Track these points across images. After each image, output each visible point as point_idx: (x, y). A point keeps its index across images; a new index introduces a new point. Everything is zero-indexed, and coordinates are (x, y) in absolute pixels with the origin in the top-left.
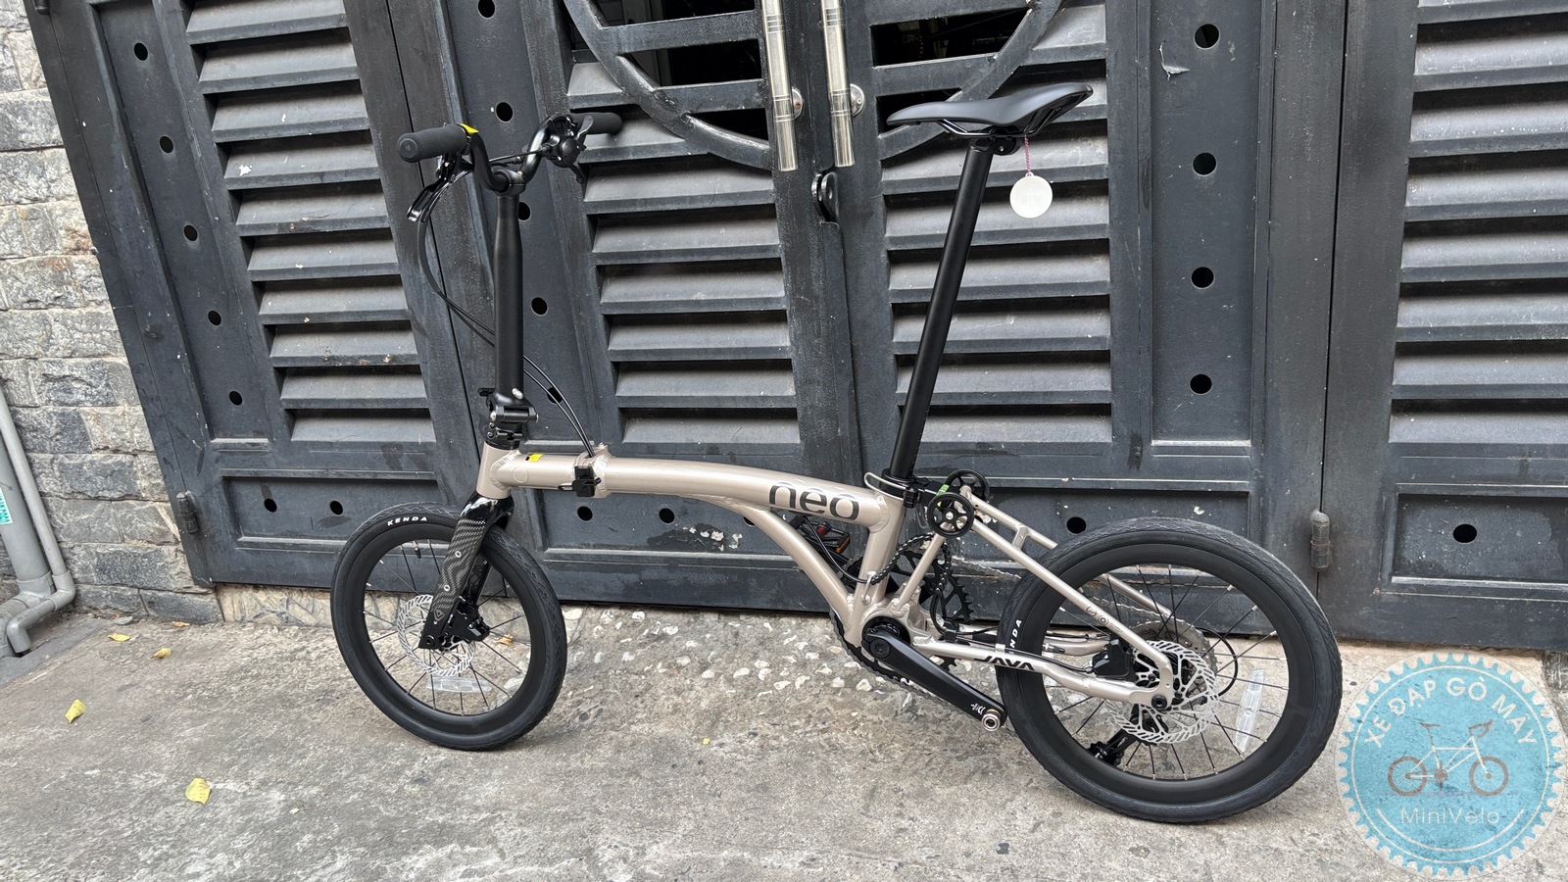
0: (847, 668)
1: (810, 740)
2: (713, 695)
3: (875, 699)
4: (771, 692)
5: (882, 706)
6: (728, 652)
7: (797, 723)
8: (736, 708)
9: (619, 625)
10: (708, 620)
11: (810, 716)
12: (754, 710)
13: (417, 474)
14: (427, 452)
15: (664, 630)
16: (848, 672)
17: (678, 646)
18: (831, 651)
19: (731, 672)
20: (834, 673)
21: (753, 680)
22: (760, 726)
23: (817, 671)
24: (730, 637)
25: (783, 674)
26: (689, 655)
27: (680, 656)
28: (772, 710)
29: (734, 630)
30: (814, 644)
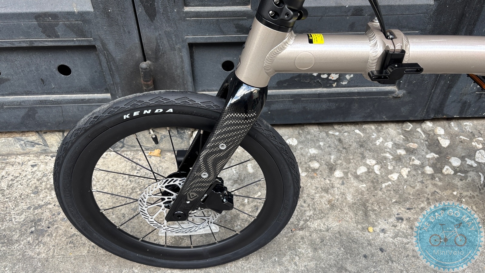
0: (429, 159)
3: (461, 180)
4: (390, 183)
5: (469, 184)
6: (343, 155)
7: (422, 205)
8: (373, 199)
10: (313, 131)
11: (428, 199)
12: (388, 199)
13: (75, 40)
14: (85, 21)
16: (431, 161)
17: (304, 153)
18: (410, 147)
19: (354, 171)
20: (422, 164)
21: (373, 175)
22: (399, 211)
23: (411, 163)
24: (337, 143)
25: (390, 168)
26: (316, 160)
27: (310, 161)
28: (400, 198)
29: (337, 138)
30: (396, 142)
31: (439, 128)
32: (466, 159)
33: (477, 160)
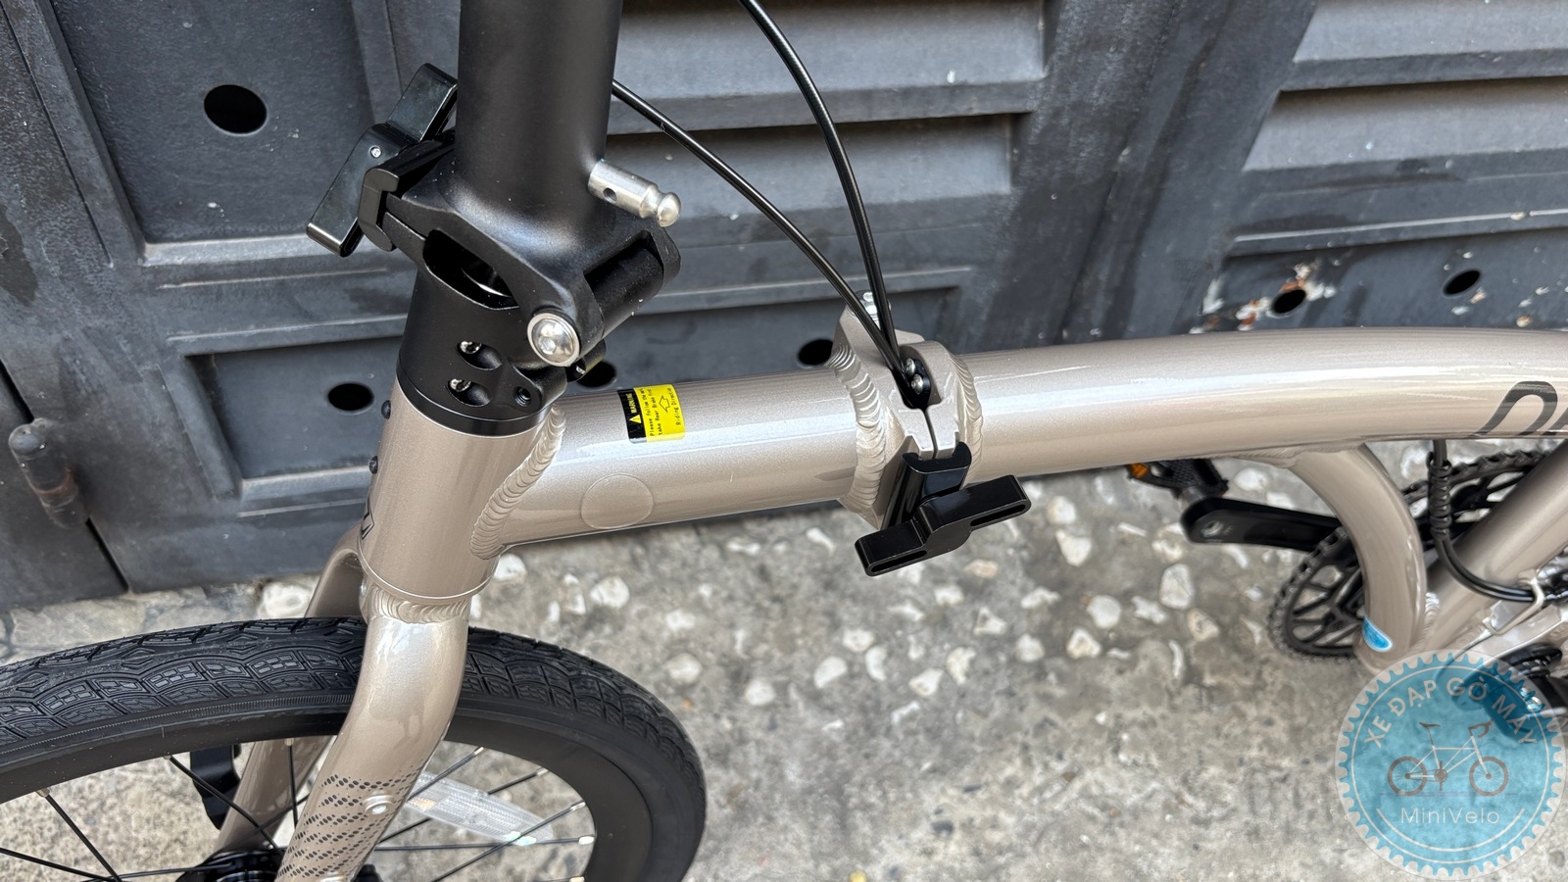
0: (1030, 612)
1: (1058, 807)
2: (799, 745)
3: (1120, 672)
4: (914, 706)
5: (1140, 682)
6: (773, 625)
7: (1009, 771)
8: (865, 769)
11: (1026, 748)
12: (909, 763)
15: (595, 595)
16: (1037, 618)
17: (651, 632)
18: (975, 577)
19: (807, 676)
20: (1011, 628)
21: (862, 685)
22: (943, 800)
23: (977, 631)
24: (753, 582)
25: (915, 654)
26: (687, 651)
27: (670, 657)
28: (945, 754)
29: (754, 565)
31: (1061, 502)
32: (1137, 600)
33: (1165, 600)
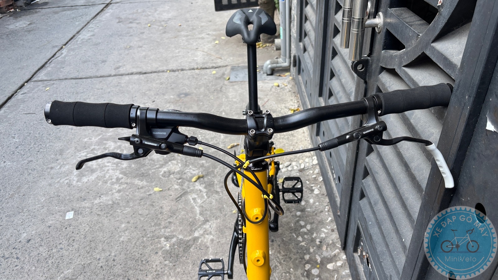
0: (315, 256)
2: (289, 220)
3: (301, 274)
4: (295, 237)
7: (282, 252)
9: (314, 176)
11: (286, 255)
12: (285, 236)
15: (316, 190)
16: (313, 258)
17: (310, 198)
19: (302, 220)
20: (311, 253)
21: (299, 228)
22: (278, 241)
23: (311, 247)
24: (319, 210)
25: (305, 236)
26: (306, 203)
29: (323, 210)
30: (325, 239)
31: (342, 262)
32: (318, 278)
